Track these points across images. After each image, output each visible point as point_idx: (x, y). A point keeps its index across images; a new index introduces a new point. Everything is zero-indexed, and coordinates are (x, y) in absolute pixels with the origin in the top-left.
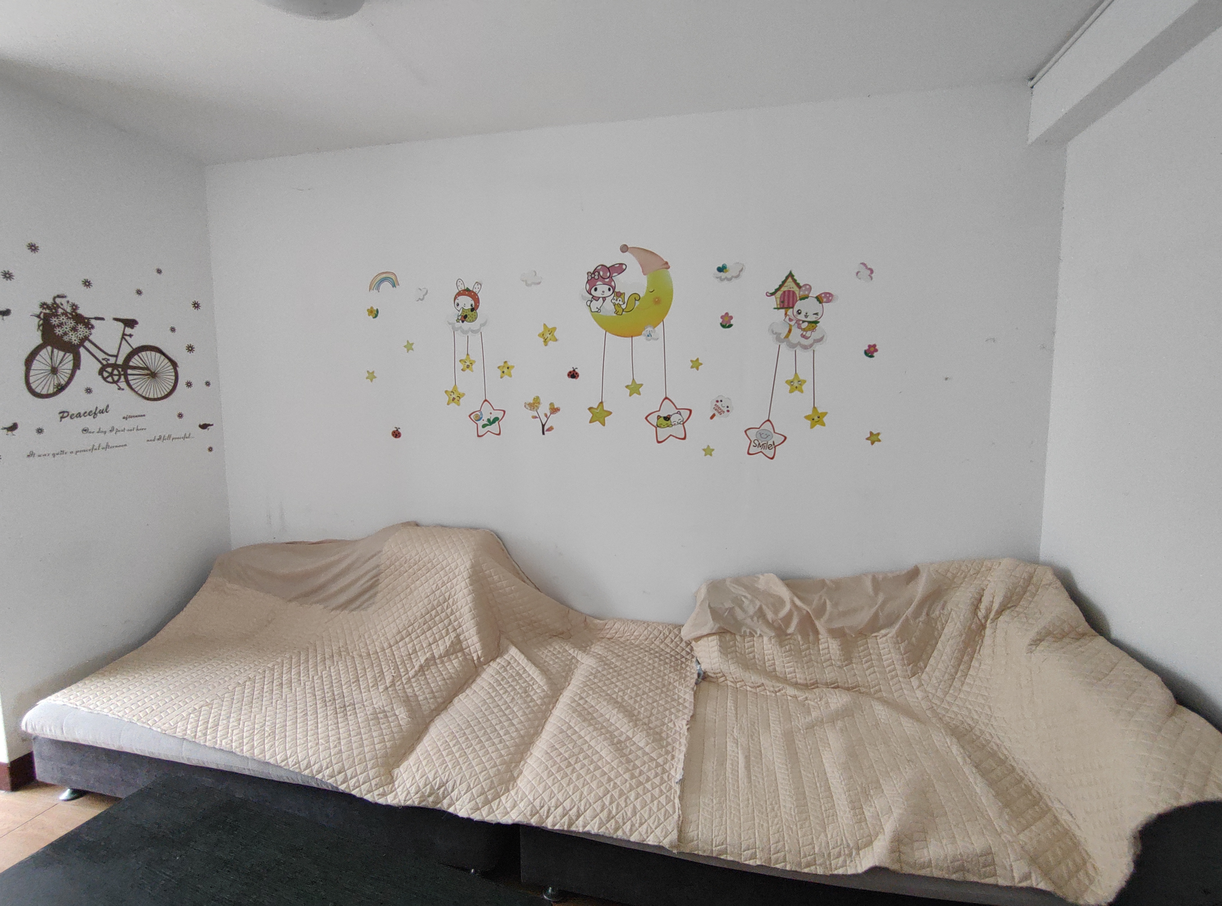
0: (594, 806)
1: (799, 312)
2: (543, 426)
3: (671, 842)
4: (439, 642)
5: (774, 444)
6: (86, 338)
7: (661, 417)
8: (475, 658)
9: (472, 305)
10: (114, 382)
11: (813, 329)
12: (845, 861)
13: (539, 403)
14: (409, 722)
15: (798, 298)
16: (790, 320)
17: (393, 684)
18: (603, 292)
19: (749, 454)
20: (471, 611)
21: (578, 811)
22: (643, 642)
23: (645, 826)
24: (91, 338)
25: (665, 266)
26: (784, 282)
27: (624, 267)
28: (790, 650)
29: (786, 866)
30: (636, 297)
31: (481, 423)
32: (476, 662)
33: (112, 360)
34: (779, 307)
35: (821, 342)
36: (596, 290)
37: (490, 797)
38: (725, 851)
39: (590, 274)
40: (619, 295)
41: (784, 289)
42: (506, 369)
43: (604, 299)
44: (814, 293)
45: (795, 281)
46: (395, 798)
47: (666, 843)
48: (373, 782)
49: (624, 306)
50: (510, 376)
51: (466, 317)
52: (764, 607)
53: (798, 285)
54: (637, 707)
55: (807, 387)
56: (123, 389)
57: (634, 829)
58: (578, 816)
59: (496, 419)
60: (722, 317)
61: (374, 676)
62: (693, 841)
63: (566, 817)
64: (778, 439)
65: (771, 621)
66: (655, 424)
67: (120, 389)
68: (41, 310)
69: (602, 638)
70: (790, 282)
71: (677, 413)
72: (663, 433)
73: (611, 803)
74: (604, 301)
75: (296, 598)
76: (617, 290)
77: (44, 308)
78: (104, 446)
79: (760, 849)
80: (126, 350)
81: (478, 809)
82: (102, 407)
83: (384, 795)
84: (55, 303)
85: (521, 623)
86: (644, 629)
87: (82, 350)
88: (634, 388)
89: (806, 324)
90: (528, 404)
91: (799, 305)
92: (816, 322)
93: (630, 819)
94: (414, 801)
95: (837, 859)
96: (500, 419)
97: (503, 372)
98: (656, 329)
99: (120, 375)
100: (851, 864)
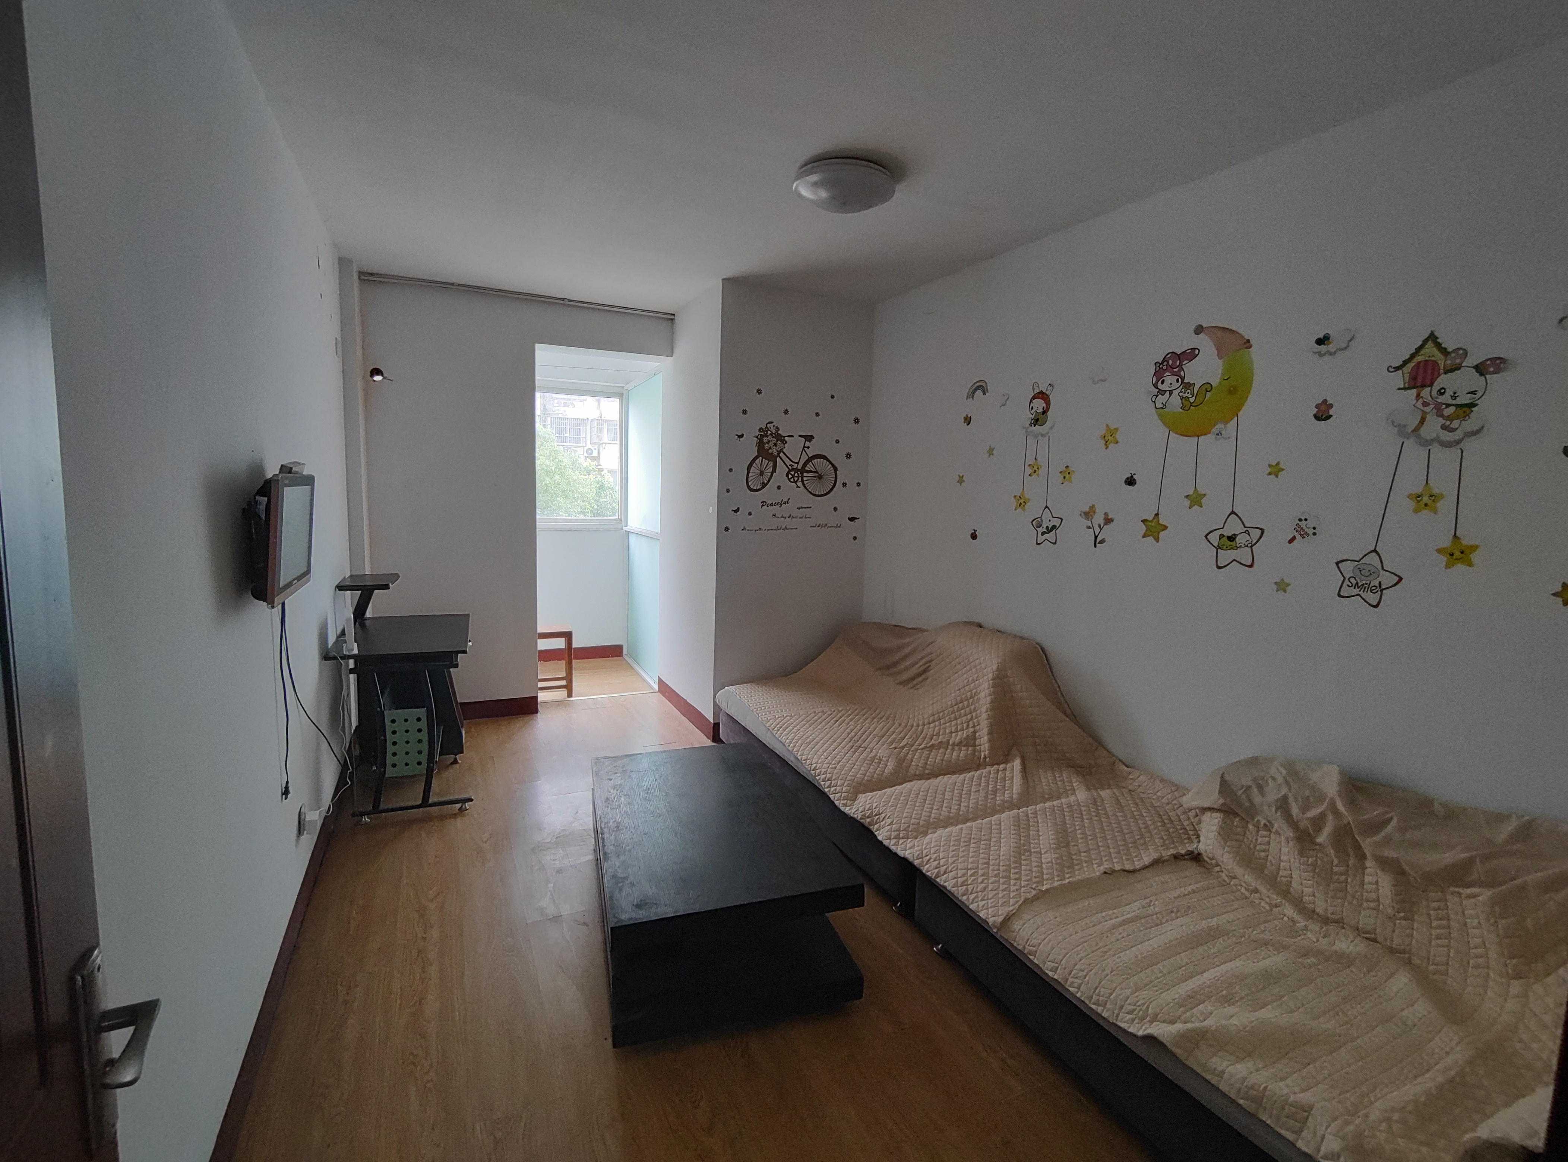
0: (960, 871)
1: (1441, 392)
2: (1096, 537)
3: (994, 922)
4: (959, 733)
5: (1380, 586)
6: (782, 451)
7: (1224, 536)
8: (982, 757)
9: (1043, 408)
10: (795, 482)
11: (1465, 416)
12: (1133, 1020)
13: (1094, 512)
14: (891, 773)
15: (1442, 371)
16: (1425, 404)
17: (903, 747)
18: (1171, 384)
19: (1339, 595)
20: (987, 711)
21: (946, 869)
22: (1164, 805)
23: (984, 902)
24: (784, 450)
25: (1247, 345)
26: (1419, 350)
27: (1197, 352)
28: (1314, 865)
29: (1077, 992)
30: (1208, 387)
31: (1040, 530)
32: (981, 760)
33: (795, 466)
34: (1407, 385)
35: (1478, 435)
36: (1163, 382)
37: (901, 835)
38: (1034, 953)
39: (1158, 365)
40: (1188, 386)
41: (1419, 359)
42: (1067, 473)
43: (1171, 392)
44: (1471, 361)
45: (1438, 345)
46: (850, 809)
47: (991, 921)
48: (843, 795)
49: (1192, 400)
50: (1071, 482)
51: (1037, 420)
52: (1291, 799)
53: (1444, 352)
54: (1079, 842)
55: (1446, 506)
56: (799, 487)
57: (976, 900)
58: (945, 873)
59: (1054, 527)
60: (1317, 407)
61: (895, 739)
62: (1013, 932)
63: (937, 870)
64: (1387, 580)
65: (1295, 821)
66: (1216, 545)
67: (798, 487)
68: (759, 433)
69: (1124, 787)
70: (1430, 348)
71: (1245, 532)
72: (1226, 556)
73: (971, 875)
74: (1170, 395)
75: (880, 669)
76: (1186, 381)
77: (761, 432)
78: (784, 527)
79: (1063, 967)
80: (804, 458)
81: (890, 839)
82: (785, 500)
83: (845, 805)
84: (767, 427)
85: (1037, 740)
86: (1169, 791)
87: (778, 459)
88: (1196, 499)
89: (1452, 410)
90: (1084, 513)
91: (1442, 381)
92: (1472, 405)
93: (977, 892)
94: (858, 816)
95: (1126, 1015)
96: (1058, 526)
97: (1064, 477)
98: (1228, 425)
99: (798, 477)
100: (1137, 1025)
